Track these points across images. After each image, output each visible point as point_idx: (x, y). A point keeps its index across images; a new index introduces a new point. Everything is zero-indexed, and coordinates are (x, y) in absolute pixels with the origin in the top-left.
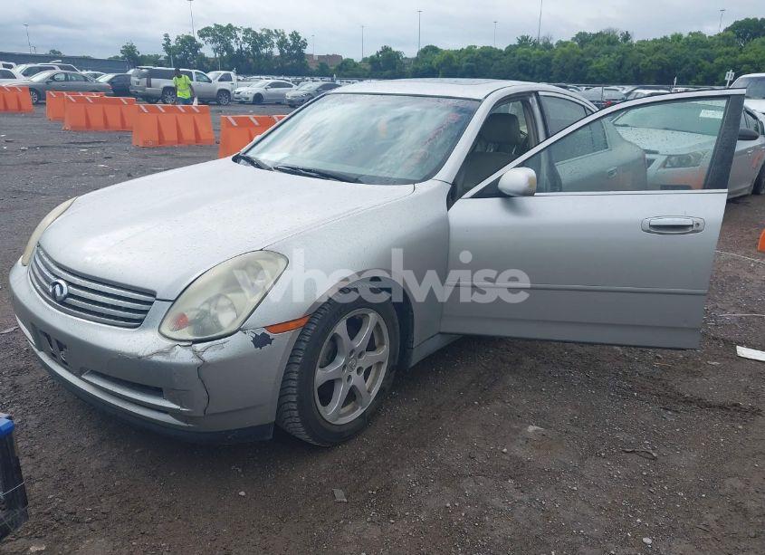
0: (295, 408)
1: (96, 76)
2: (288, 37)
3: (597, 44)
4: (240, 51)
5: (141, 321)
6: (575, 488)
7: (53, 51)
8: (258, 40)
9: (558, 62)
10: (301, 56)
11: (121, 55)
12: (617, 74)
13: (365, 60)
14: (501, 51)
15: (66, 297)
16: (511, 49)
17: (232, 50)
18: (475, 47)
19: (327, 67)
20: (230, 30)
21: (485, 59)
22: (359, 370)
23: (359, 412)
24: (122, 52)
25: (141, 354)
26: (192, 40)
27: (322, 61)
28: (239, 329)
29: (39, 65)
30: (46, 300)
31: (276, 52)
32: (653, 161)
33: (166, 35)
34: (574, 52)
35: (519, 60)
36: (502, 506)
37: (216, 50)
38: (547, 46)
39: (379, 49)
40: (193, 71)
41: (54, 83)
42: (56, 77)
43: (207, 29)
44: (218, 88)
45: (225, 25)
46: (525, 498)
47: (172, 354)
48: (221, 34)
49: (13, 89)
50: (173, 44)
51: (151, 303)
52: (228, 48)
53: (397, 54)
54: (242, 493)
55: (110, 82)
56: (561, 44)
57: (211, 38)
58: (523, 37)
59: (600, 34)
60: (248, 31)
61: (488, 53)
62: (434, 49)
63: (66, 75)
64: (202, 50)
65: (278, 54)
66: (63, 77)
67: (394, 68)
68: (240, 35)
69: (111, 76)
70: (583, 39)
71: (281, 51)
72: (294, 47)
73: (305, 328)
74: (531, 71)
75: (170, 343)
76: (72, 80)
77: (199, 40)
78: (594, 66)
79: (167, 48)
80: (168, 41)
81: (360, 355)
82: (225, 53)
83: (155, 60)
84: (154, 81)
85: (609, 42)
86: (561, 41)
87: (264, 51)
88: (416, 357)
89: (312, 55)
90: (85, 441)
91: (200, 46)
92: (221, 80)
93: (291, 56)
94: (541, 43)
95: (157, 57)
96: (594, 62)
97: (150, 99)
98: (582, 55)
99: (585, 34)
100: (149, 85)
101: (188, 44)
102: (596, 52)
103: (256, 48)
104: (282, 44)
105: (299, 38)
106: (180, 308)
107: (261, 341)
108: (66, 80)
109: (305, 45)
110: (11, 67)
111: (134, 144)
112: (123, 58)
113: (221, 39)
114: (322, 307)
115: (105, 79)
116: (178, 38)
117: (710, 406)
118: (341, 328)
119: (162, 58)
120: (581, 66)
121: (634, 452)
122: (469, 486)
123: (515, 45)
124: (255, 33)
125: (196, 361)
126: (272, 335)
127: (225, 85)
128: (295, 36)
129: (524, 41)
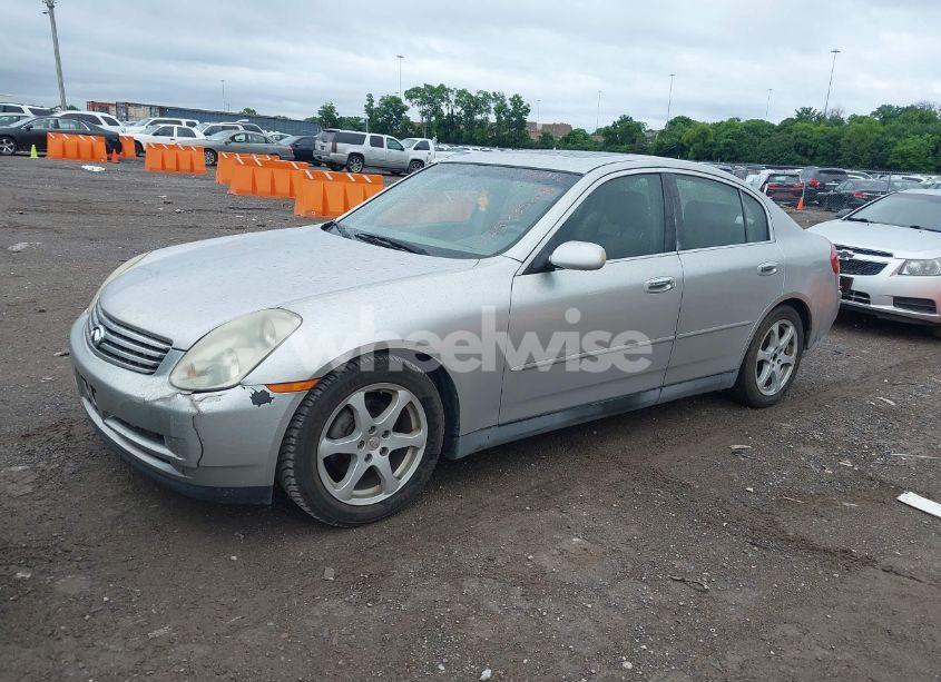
0: (292, 475)
1: (282, 138)
2: (508, 102)
3: (905, 120)
4: (451, 116)
5: (155, 367)
6: (590, 606)
7: (248, 110)
8: (473, 104)
9: (849, 142)
10: (522, 124)
11: (318, 116)
12: (930, 160)
13: (599, 131)
14: (773, 126)
15: (101, 342)
16: (788, 123)
17: (442, 115)
18: (739, 120)
19: (551, 138)
20: (441, 92)
21: (751, 135)
22: (383, 451)
23: (383, 497)
24: (320, 113)
25: (147, 399)
26: (399, 101)
27: (545, 130)
28: (239, 384)
29: (222, 124)
30: (90, 347)
31: (493, 118)
32: (883, 266)
33: (370, 96)
34: (872, 131)
35: (796, 137)
36: (496, 609)
37: (424, 114)
38: (837, 121)
39: (617, 119)
40: (385, 137)
41: (233, 144)
42: (237, 138)
43: (417, 90)
44: (411, 157)
45: (436, 86)
46: (526, 606)
47: (173, 401)
48: (431, 95)
49: (187, 148)
50: (376, 105)
51: (166, 351)
52: (437, 112)
53: (639, 126)
54: (234, 558)
55: (294, 145)
56: (854, 118)
57: (419, 100)
58: (803, 109)
59: (912, 109)
60: (462, 93)
61: (758, 129)
62: (685, 121)
63: (247, 135)
64: (408, 114)
65: (495, 121)
66: (243, 137)
67: (633, 141)
68: (452, 97)
69: (295, 138)
70: (886, 113)
71: (499, 118)
72: (513, 114)
73: (311, 392)
74: (811, 152)
75: (174, 391)
76: (253, 141)
77: (406, 102)
78: (899, 148)
79: (369, 110)
80: (371, 100)
81: (386, 433)
82: (434, 118)
83: (354, 124)
84: (339, 145)
85: (921, 119)
86: (855, 116)
87: (478, 117)
88: (464, 449)
89: (535, 123)
90: (109, 493)
91: (406, 108)
92: (416, 149)
93: (509, 124)
94: (828, 117)
95: (358, 119)
96: (899, 143)
97: (334, 166)
98: (883, 134)
99: (890, 107)
100: (335, 150)
101: (393, 106)
102: (904, 130)
103: (470, 113)
104: (500, 110)
105: (521, 103)
106: (191, 359)
107: (260, 398)
108: (247, 140)
109: (527, 111)
110: (194, 125)
111: (296, 214)
112: (320, 120)
113: (431, 102)
114: (332, 373)
115: (289, 141)
116: (382, 99)
117: (814, 549)
118: (357, 400)
119: (363, 121)
120: (881, 149)
121: (683, 580)
122: (471, 585)
123: (792, 119)
124: (470, 96)
125: (193, 411)
126: (272, 394)
127: (421, 155)
128: (517, 100)
129: (805, 115)
